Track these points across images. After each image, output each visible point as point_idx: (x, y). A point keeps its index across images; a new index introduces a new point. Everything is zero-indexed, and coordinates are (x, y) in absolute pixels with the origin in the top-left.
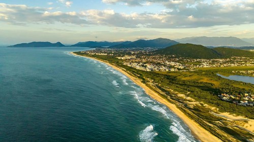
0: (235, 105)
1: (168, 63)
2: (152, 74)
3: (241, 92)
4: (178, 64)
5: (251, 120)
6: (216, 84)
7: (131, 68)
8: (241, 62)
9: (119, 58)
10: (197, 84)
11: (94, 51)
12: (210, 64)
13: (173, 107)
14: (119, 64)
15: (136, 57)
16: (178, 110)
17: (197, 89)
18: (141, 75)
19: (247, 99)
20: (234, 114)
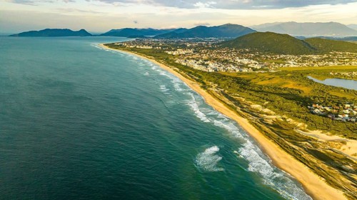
0: (331, 121)
1: (239, 61)
2: (217, 77)
3: (339, 103)
4: (253, 61)
5: (350, 140)
6: (306, 91)
7: (186, 67)
8: (344, 59)
9: (170, 53)
10: (278, 91)
11: (134, 42)
12: (298, 62)
13: (244, 122)
14: (170, 62)
15: (194, 52)
16: (251, 126)
17: (279, 98)
18: (200, 77)
19: (347, 111)
20: (329, 133)
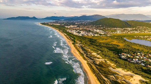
0: (128, 63)
1: (95, 31)
2: (83, 38)
3: (135, 52)
4: (101, 31)
5: (136, 75)
6: (121, 45)
7: (70, 33)
8: (142, 30)
9: (66, 27)
10: (108, 46)
11: (54, 22)
12: (122, 31)
13: (85, 63)
14: (64, 31)
15: (77, 26)
16: (87, 65)
17: (106, 50)
18: (74, 38)
19: (138, 57)
20: (126, 70)
